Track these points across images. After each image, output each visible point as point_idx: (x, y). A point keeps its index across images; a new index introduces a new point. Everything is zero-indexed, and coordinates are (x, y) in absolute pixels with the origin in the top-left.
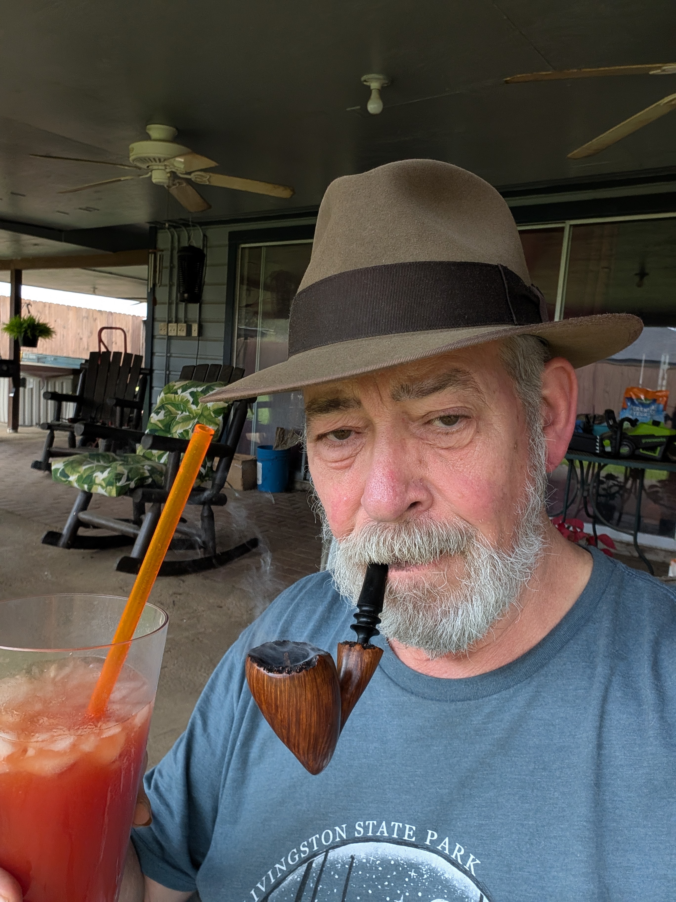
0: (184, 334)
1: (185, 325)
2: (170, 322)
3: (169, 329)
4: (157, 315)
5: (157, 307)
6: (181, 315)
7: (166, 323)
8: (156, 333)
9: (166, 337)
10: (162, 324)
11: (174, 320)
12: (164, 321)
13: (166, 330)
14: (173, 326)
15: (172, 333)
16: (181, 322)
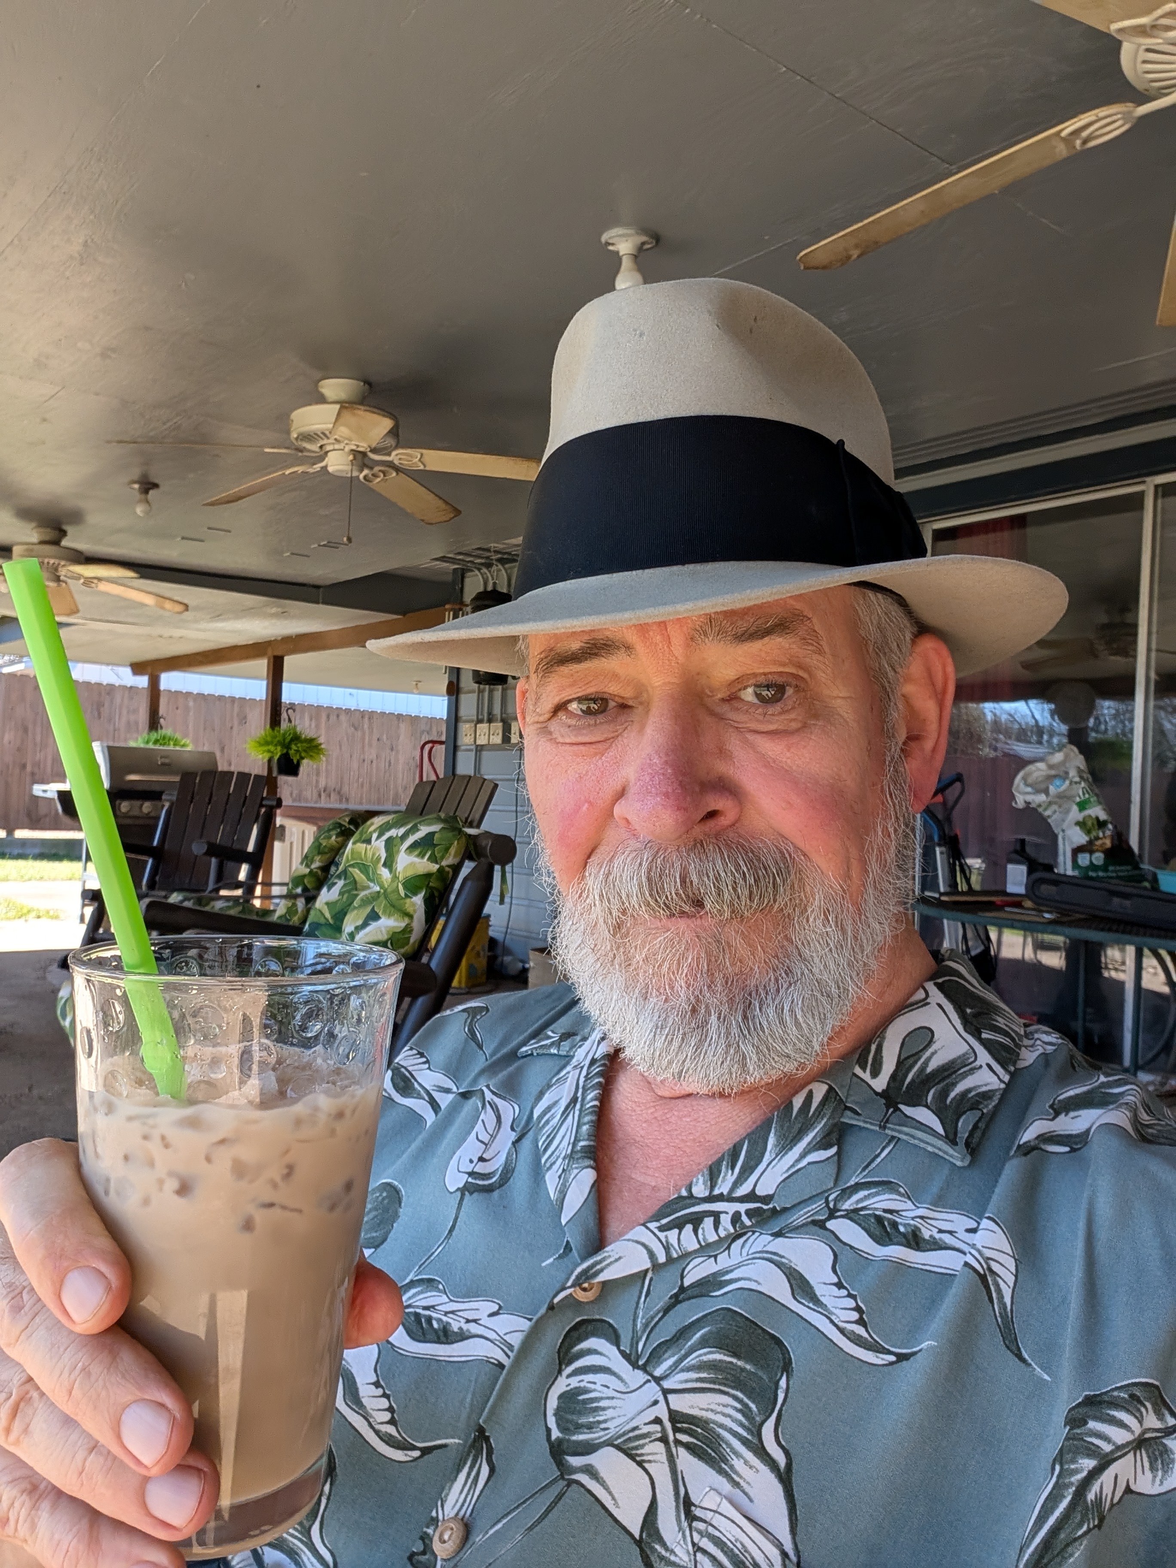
0: (497, 739)
1: (500, 724)
2: (480, 721)
3: (478, 734)
4: (463, 713)
5: (463, 697)
6: (497, 710)
7: (473, 725)
8: (459, 743)
9: (473, 747)
10: (467, 725)
11: (486, 718)
12: (472, 721)
13: (473, 736)
14: (483, 727)
15: (482, 741)
16: (496, 721)
